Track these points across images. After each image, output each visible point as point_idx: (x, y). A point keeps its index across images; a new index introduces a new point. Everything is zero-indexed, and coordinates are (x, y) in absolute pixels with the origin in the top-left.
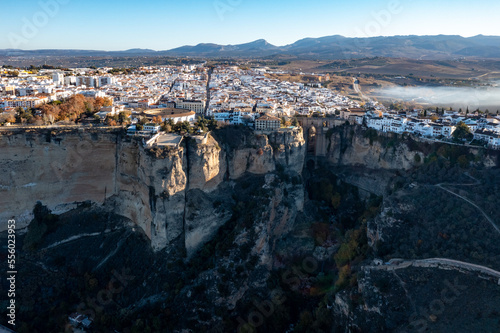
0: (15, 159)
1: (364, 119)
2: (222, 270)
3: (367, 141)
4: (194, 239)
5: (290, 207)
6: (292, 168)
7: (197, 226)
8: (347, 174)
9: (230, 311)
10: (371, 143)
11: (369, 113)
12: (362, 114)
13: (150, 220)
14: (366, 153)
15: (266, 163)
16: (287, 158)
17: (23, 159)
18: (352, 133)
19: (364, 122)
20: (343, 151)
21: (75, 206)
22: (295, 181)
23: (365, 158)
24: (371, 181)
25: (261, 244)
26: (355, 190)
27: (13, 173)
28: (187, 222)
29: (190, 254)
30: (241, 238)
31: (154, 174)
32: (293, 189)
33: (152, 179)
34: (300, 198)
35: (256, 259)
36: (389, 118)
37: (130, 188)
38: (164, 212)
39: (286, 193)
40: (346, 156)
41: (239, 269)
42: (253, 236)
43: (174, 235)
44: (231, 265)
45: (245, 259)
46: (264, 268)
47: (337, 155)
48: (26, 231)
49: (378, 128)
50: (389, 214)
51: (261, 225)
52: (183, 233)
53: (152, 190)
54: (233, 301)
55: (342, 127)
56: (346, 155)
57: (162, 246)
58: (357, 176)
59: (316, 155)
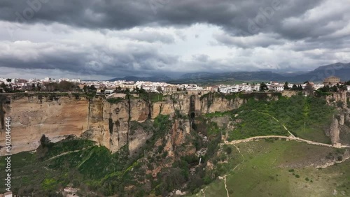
0: (31, 110)
2: (149, 158)
3: (220, 99)
4: (133, 145)
5: (183, 130)
6: (183, 112)
7: (135, 138)
8: (212, 117)
9: (154, 178)
10: (223, 100)
11: (221, 86)
13: (109, 138)
14: (220, 105)
15: (170, 108)
16: (181, 107)
17: (36, 110)
18: (213, 97)
19: (219, 90)
20: (209, 107)
21: (65, 138)
22: (185, 118)
23: (220, 108)
24: (223, 118)
25: (169, 146)
26: (215, 124)
27: (30, 118)
28: (129, 136)
29: (131, 154)
30: (158, 143)
31: (112, 112)
33: (111, 114)
34: (188, 127)
35: (166, 153)
36: (231, 86)
37: (96, 125)
38: (117, 132)
39: (180, 123)
40: (210, 109)
41: (158, 157)
42: (164, 142)
43: (123, 145)
44: (154, 155)
45: (160, 153)
46: (171, 158)
47: (206, 109)
48: (35, 151)
49: (225, 92)
50: (231, 124)
51: (169, 135)
52: (128, 143)
53: (110, 120)
54: (155, 172)
55: (208, 94)
57: (116, 151)
58: (216, 117)
59: (195, 110)
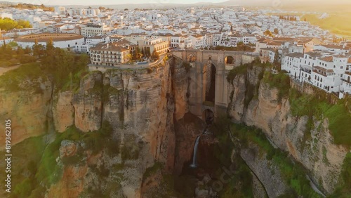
34: (131, 183)
40: (249, 113)
47: (240, 109)
55: (250, 66)
56: (249, 111)
59: (216, 103)
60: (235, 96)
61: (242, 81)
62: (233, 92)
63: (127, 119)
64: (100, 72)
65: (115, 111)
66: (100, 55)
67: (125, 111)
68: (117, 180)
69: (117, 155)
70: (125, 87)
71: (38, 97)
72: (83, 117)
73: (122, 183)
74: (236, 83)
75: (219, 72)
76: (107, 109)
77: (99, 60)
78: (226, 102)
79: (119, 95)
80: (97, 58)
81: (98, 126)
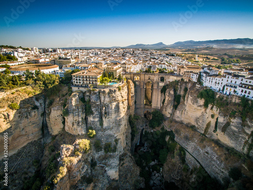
1: (200, 77)
3: (202, 102)
6: (109, 132)
10: (206, 105)
11: (206, 69)
12: (197, 71)
14: (199, 114)
15: (75, 126)
18: (186, 90)
19: (200, 80)
20: (175, 107)
23: (197, 120)
32: (105, 158)
36: (237, 76)
40: (178, 112)
47: (170, 110)
49: (216, 88)
55: (177, 82)
59: (152, 107)
60: (166, 102)
61: (172, 92)
62: (164, 100)
63: (105, 125)
64: (82, 92)
65: (97, 120)
66: (81, 79)
67: (104, 119)
68: (103, 167)
69: (101, 150)
70: (102, 101)
71: (35, 112)
72: (73, 125)
73: (107, 169)
74: (168, 94)
75: (155, 87)
76: (91, 119)
77: (80, 83)
78: (159, 105)
79: (99, 108)
80: (78, 81)
81: (85, 131)
